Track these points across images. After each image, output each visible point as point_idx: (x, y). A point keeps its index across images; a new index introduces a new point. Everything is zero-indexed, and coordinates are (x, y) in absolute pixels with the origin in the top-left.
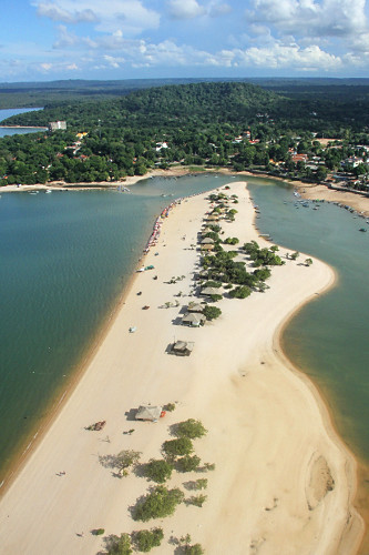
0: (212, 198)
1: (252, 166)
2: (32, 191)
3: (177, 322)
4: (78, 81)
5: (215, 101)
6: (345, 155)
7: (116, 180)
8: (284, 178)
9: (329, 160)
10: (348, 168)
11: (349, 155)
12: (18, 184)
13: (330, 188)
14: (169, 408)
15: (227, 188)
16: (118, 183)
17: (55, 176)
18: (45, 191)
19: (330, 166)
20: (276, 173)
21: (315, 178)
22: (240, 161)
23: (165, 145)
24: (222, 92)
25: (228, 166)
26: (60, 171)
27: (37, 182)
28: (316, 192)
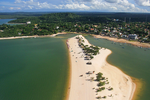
0: (76, 38)
1: (81, 32)
2: (31, 37)
3: (85, 59)
4: (22, 12)
5: (64, 17)
6: (102, 29)
7: (51, 35)
8: (90, 34)
9: (99, 30)
10: (104, 31)
11: (103, 29)
12: (26, 36)
13: (101, 35)
14: (94, 72)
15: (78, 36)
16: (51, 36)
17: (35, 34)
18: (34, 37)
19: (100, 31)
20: (88, 33)
21: (97, 34)
22: (79, 30)
23: (58, 27)
24: (66, 15)
25: (76, 32)
26: (36, 33)
27: (31, 36)
28: (98, 36)
